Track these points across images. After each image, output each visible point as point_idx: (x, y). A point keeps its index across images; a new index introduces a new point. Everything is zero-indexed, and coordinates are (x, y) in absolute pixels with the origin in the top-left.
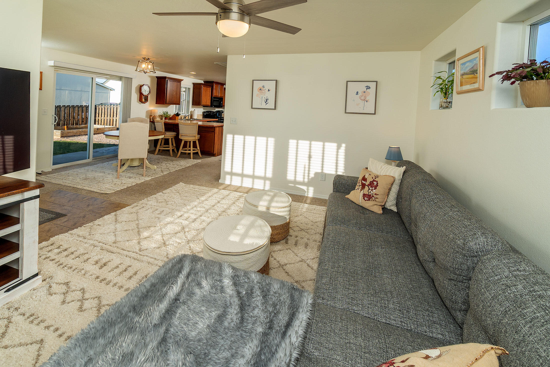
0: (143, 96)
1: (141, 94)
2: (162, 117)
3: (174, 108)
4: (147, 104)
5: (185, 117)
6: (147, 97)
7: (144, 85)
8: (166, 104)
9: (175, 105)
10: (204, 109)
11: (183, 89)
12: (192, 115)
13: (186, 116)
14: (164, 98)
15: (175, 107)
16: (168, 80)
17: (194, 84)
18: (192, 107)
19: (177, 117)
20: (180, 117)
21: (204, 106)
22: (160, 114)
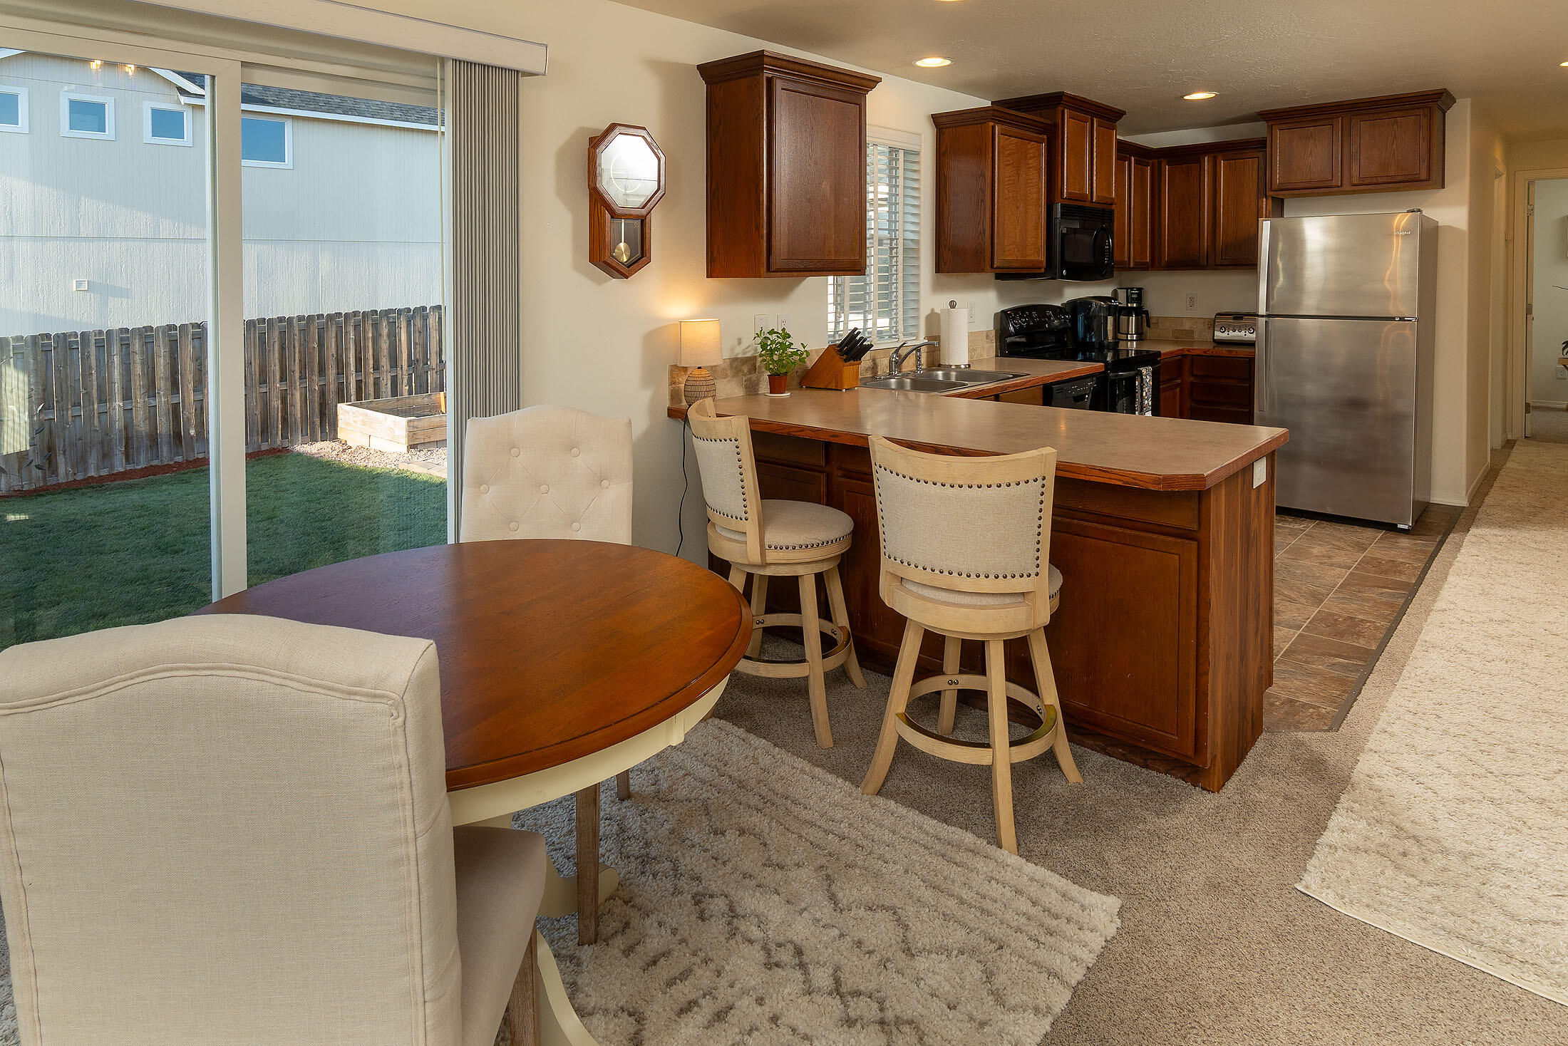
0: (614, 215)
1: (599, 203)
2: (754, 369)
3: (831, 299)
4: (647, 277)
5: (899, 364)
6: (644, 221)
7: (612, 127)
8: (768, 269)
9: (831, 279)
10: (1002, 296)
11: (876, 160)
12: (937, 338)
13: (903, 352)
14: (758, 227)
15: (831, 289)
16: (779, 85)
17: (942, 123)
18: (937, 287)
19: (848, 370)
20: (866, 359)
21: (1005, 275)
22: (739, 352)
